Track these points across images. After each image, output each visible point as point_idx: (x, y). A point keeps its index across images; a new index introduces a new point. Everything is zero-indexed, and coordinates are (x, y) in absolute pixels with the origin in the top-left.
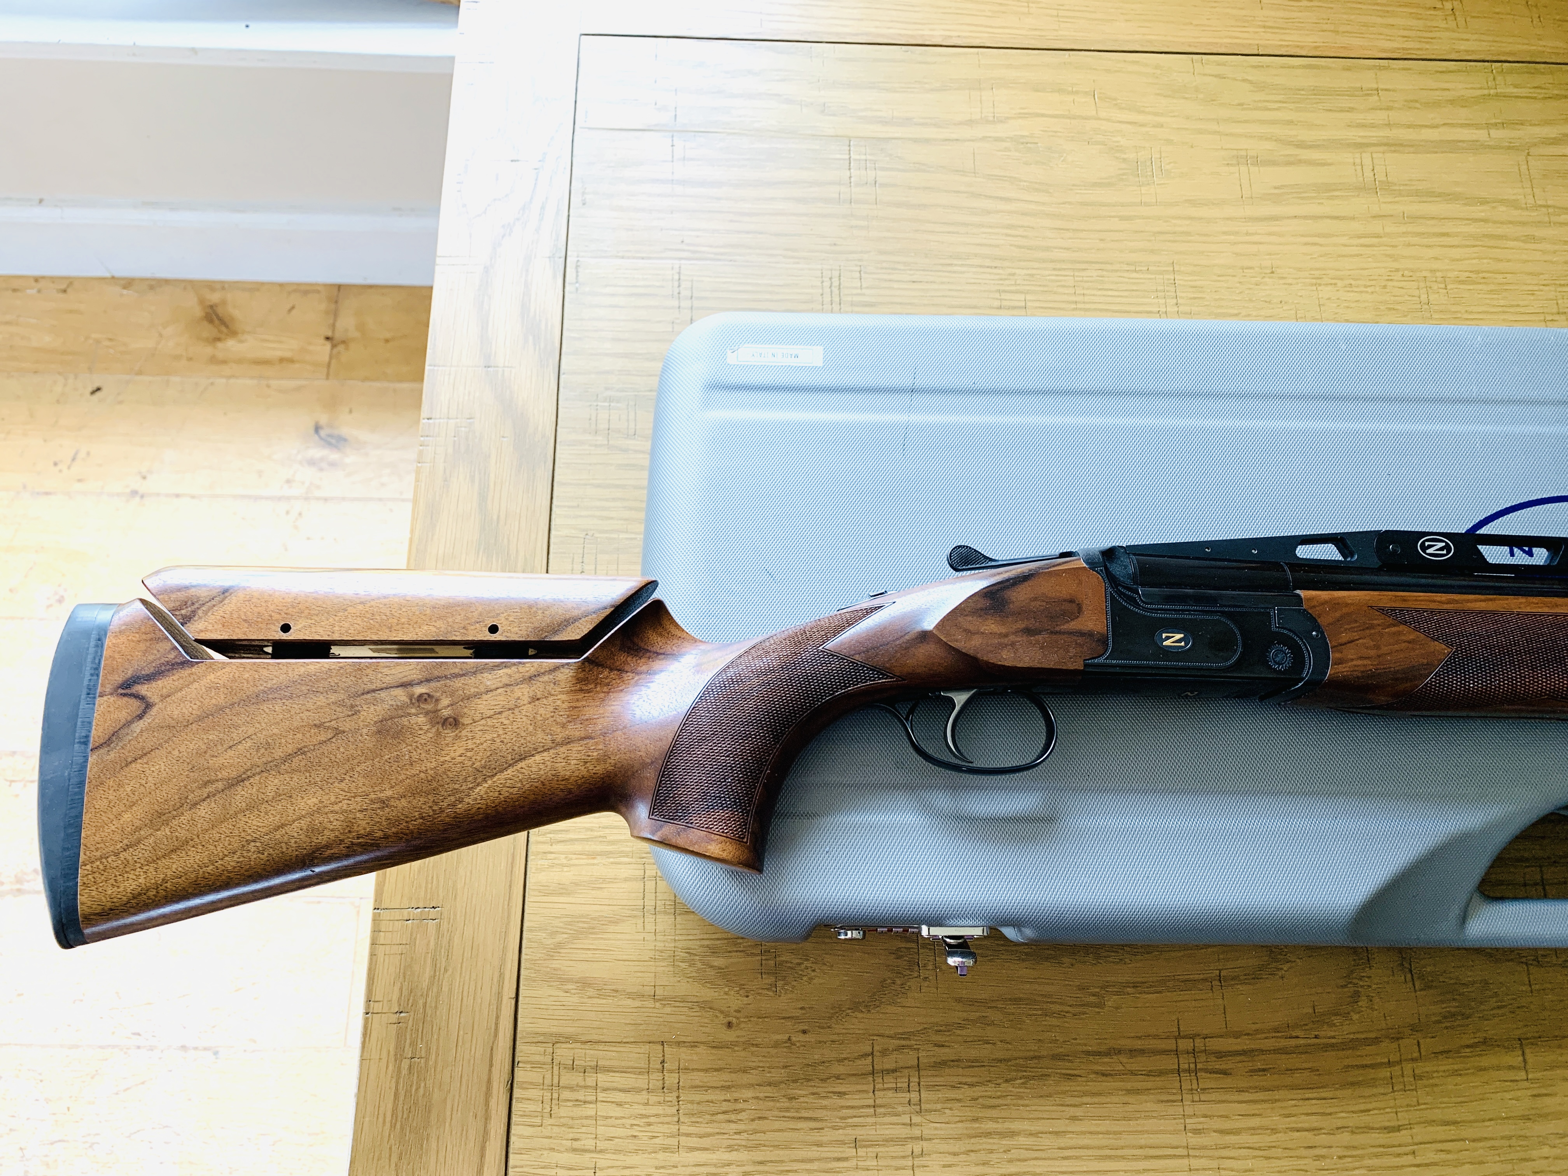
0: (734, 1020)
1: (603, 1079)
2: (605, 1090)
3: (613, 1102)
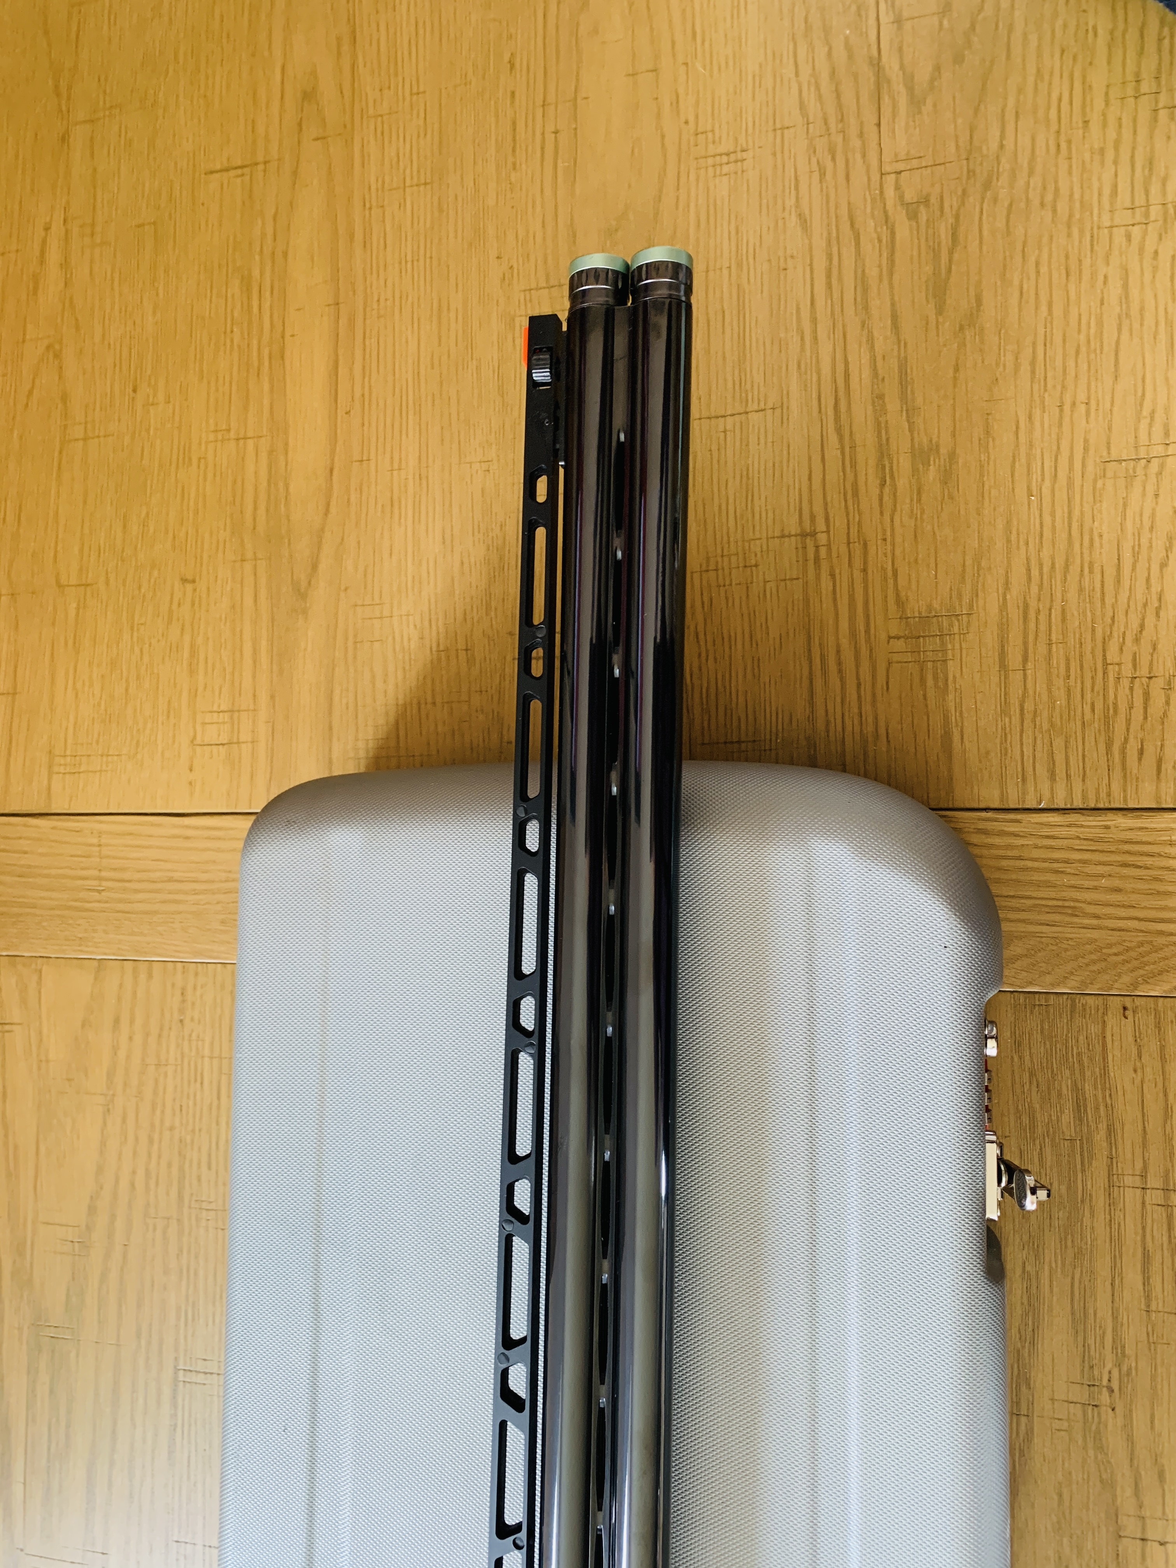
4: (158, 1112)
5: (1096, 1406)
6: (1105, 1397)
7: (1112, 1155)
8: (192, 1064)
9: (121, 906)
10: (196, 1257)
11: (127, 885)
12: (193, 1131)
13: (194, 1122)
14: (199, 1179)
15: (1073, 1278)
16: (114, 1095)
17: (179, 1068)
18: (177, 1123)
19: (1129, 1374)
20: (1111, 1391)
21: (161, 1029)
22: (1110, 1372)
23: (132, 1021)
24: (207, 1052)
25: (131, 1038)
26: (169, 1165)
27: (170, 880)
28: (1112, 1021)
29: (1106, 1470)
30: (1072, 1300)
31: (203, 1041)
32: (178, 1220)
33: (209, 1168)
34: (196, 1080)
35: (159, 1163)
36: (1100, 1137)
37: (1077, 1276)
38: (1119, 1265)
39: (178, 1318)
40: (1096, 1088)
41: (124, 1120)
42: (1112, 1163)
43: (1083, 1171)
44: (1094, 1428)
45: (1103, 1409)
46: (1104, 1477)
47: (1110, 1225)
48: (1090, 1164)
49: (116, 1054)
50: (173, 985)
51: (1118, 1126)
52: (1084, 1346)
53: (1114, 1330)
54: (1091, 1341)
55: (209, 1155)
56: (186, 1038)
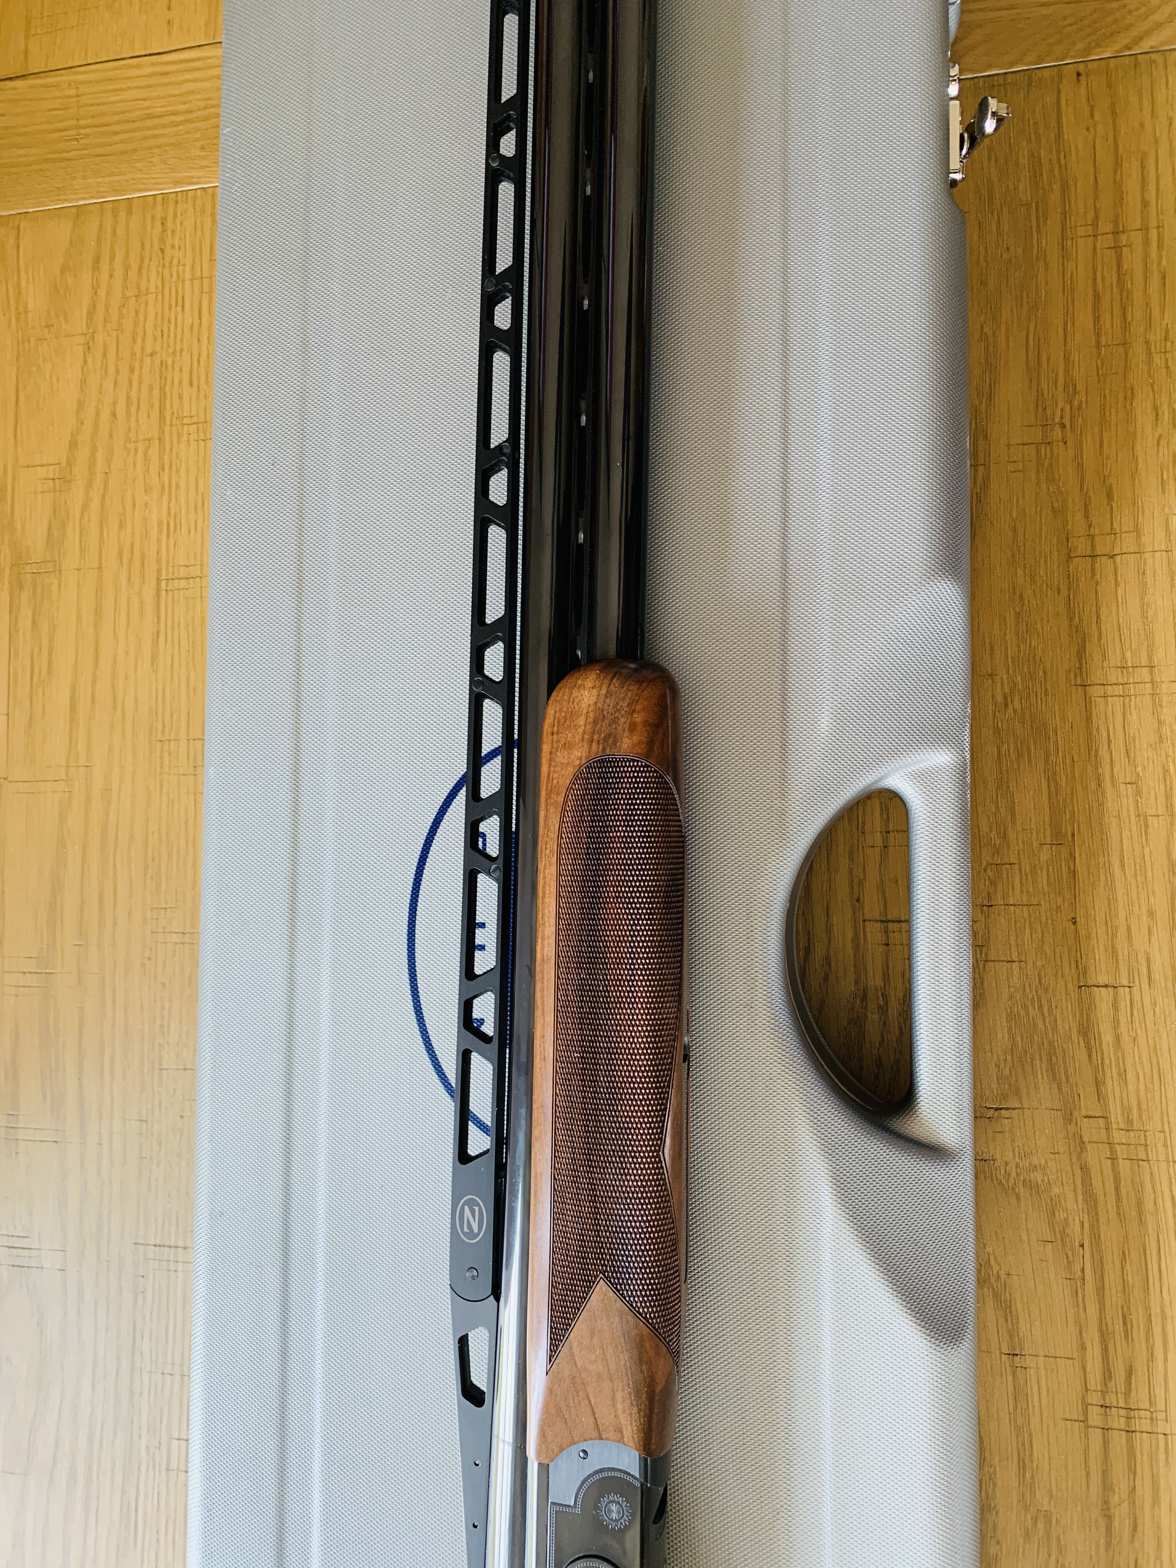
4: (139, 341)
5: (1049, 443)
6: (1058, 433)
7: (1065, 210)
8: (173, 290)
9: (99, 151)
10: (178, 471)
11: (104, 129)
12: (174, 353)
13: (175, 344)
14: (181, 397)
15: (1028, 331)
16: (94, 332)
17: (160, 296)
18: (158, 348)
19: (1080, 408)
20: (1063, 426)
21: (142, 260)
22: (1062, 410)
23: (112, 258)
24: (188, 275)
25: (111, 276)
26: (151, 389)
27: (150, 117)
28: (1067, 87)
29: (1057, 500)
30: (1027, 351)
31: (184, 265)
32: (160, 439)
33: (191, 385)
34: (177, 305)
35: (140, 390)
36: (1055, 197)
37: (1032, 328)
38: (1071, 311)
39: (160, 532)
40: (1051, 152)
41: (105, 355)
42: (1066, 218)
43: (1039, 232)
44: (1046, 464)
45: (1055, 444)
46: (1056, 505)
47: (1063, 275)
48: (1045, 222)
49: (96, 293)
50: (153, 217)
51: (1071, 183)
52: (1038, 391)
53: (1066, 371)
54: (1044, 386)
55: (191, 373)
56: (167, 265)
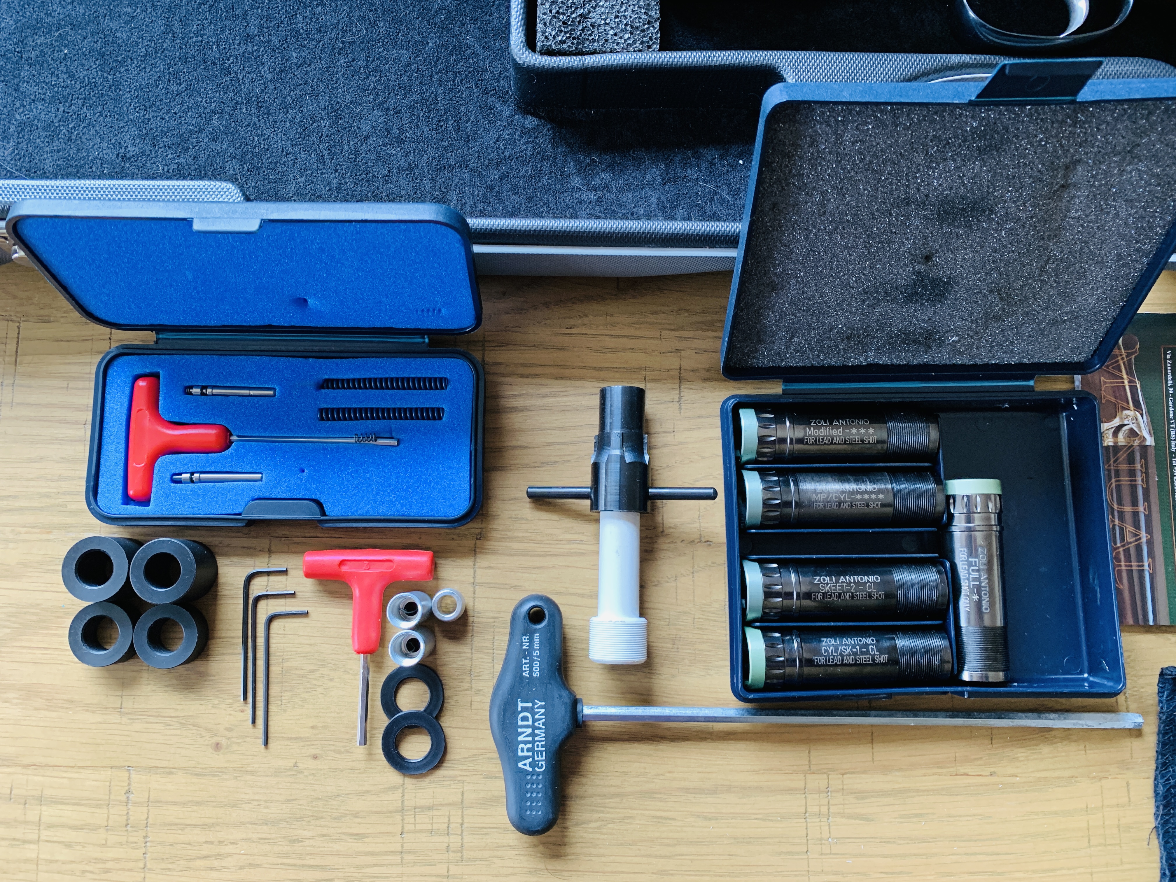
0: (223, 742)
1: (49, 813)
2: (50, 826)
3: (59, 842)
